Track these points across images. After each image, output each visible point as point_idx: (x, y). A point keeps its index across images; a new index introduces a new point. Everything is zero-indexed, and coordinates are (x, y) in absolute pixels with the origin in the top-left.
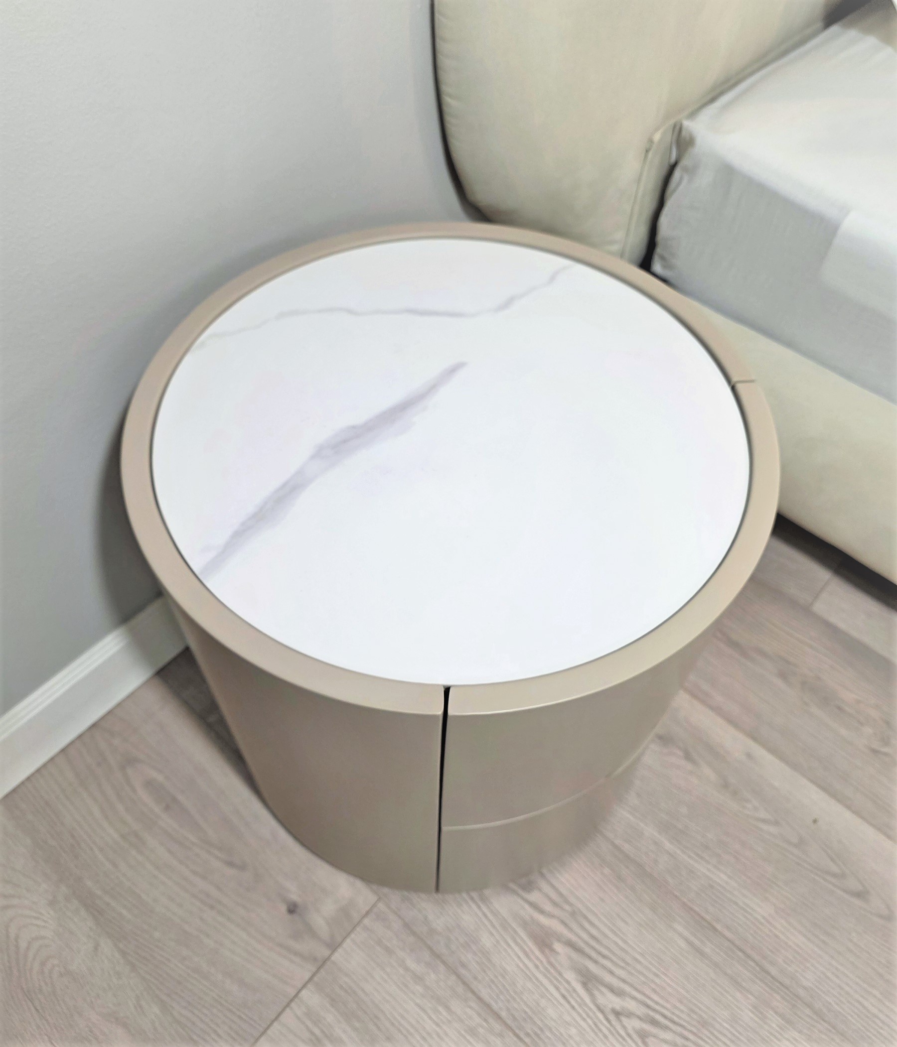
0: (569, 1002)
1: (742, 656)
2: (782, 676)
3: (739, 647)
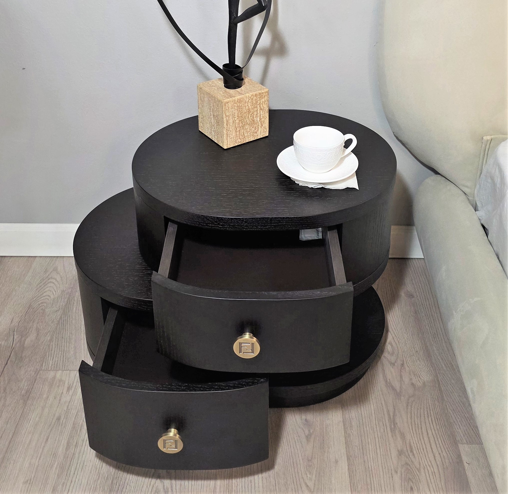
1: (391, 429)
2: (400, 453)
3: (394, 425)
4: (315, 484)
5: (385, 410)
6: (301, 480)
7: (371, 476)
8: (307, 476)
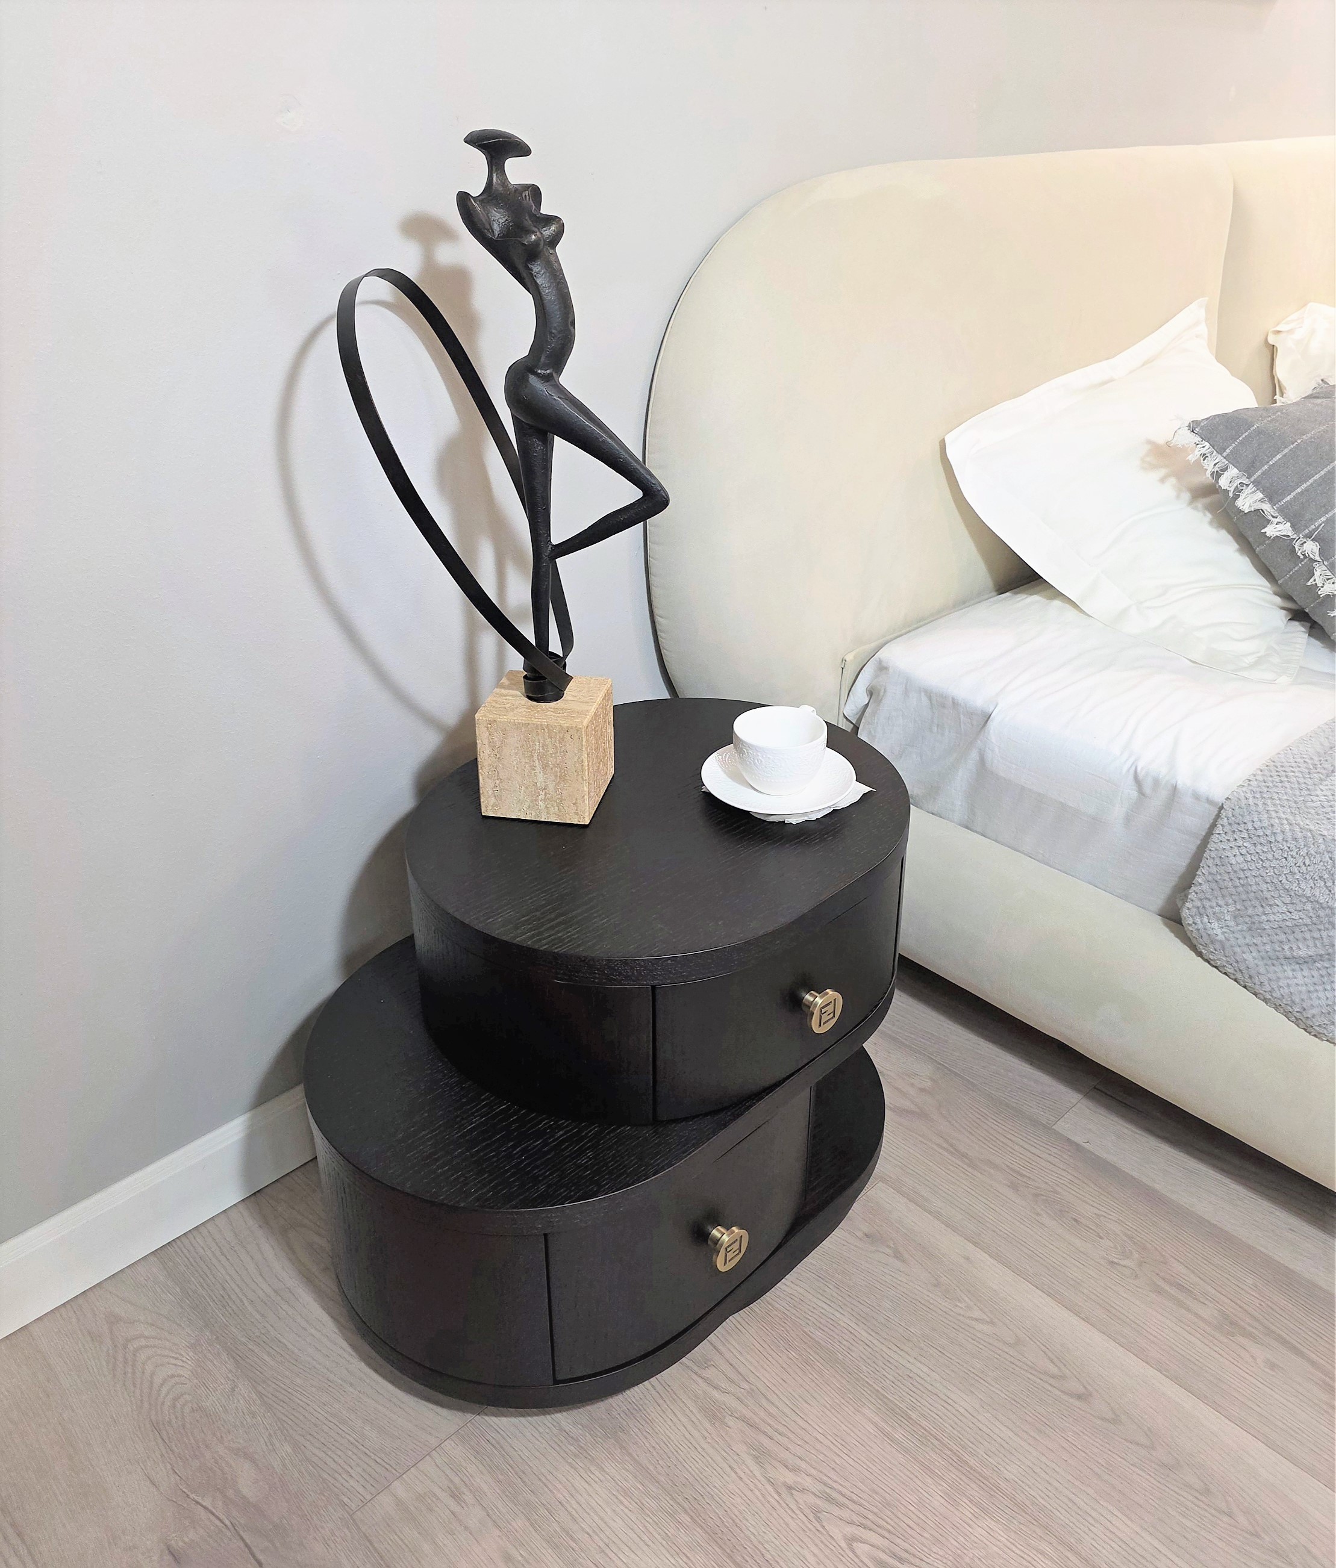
0: (736, 1473)
1: (969, 1166)
2: (1014, 1187)
3: (966, 1158)
4: (981, 1310)
5: (935, 1147)
6: (961, 1318)
7: (1023, 1243)
8: (961, 1308)
